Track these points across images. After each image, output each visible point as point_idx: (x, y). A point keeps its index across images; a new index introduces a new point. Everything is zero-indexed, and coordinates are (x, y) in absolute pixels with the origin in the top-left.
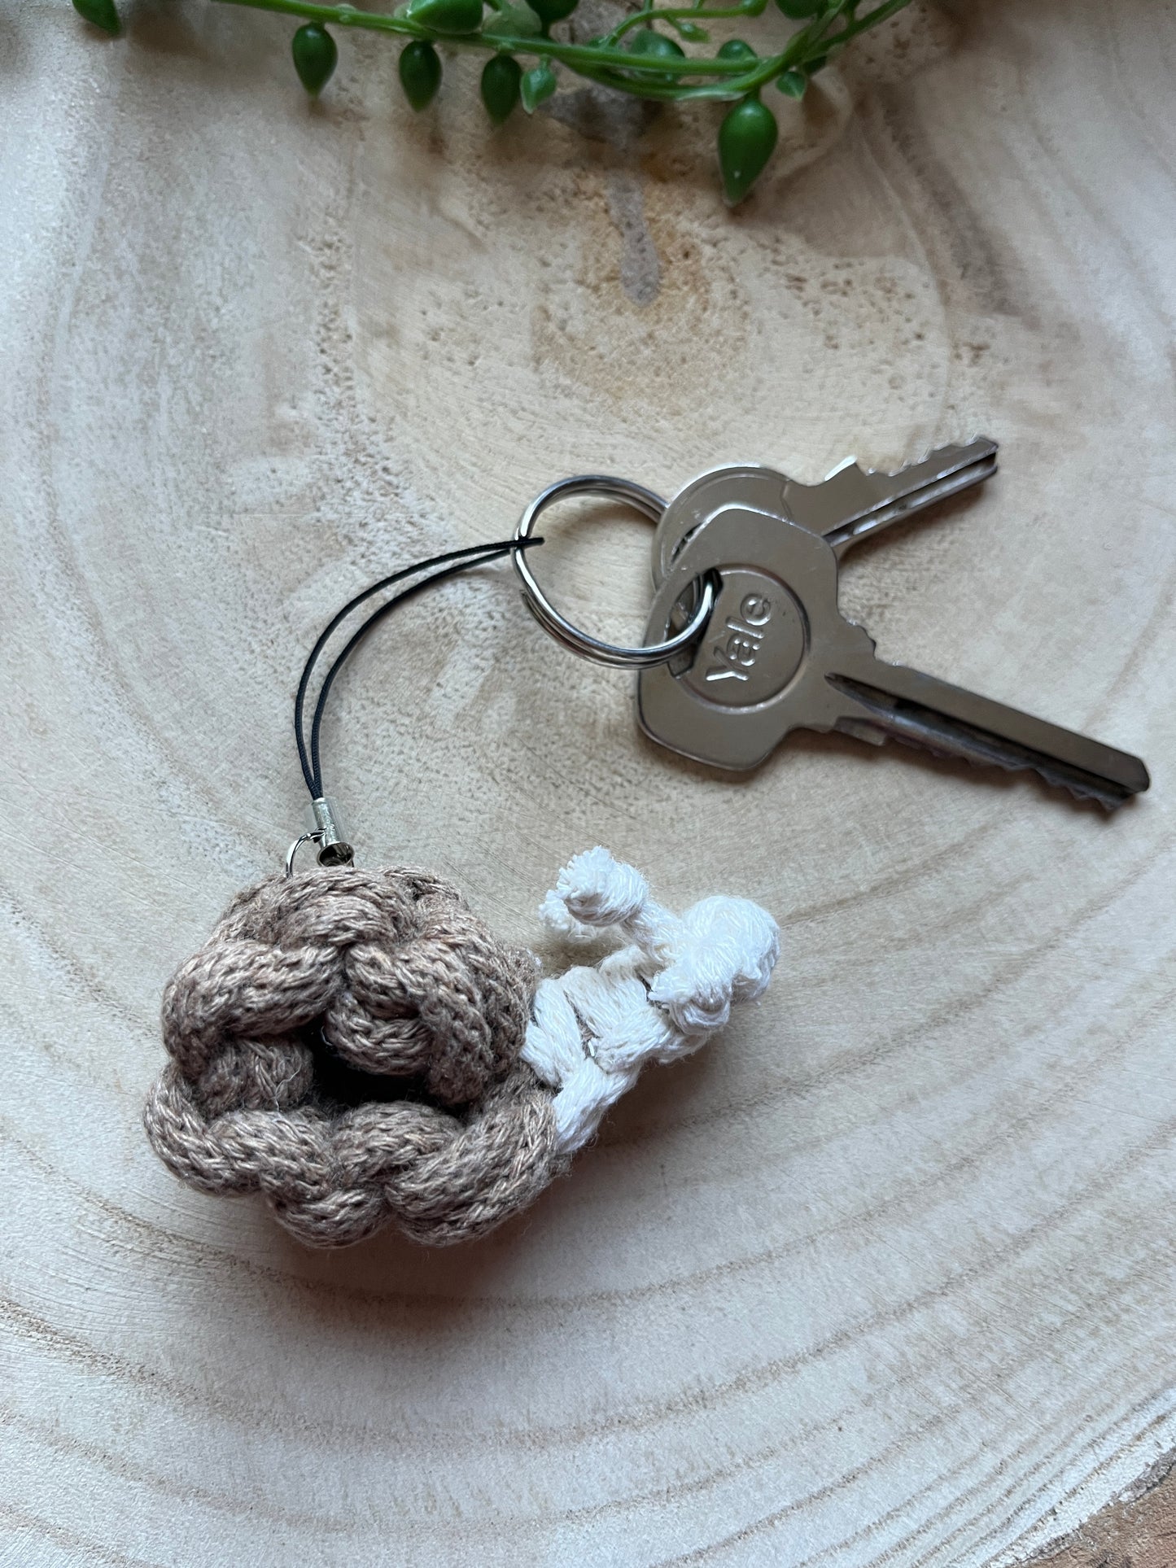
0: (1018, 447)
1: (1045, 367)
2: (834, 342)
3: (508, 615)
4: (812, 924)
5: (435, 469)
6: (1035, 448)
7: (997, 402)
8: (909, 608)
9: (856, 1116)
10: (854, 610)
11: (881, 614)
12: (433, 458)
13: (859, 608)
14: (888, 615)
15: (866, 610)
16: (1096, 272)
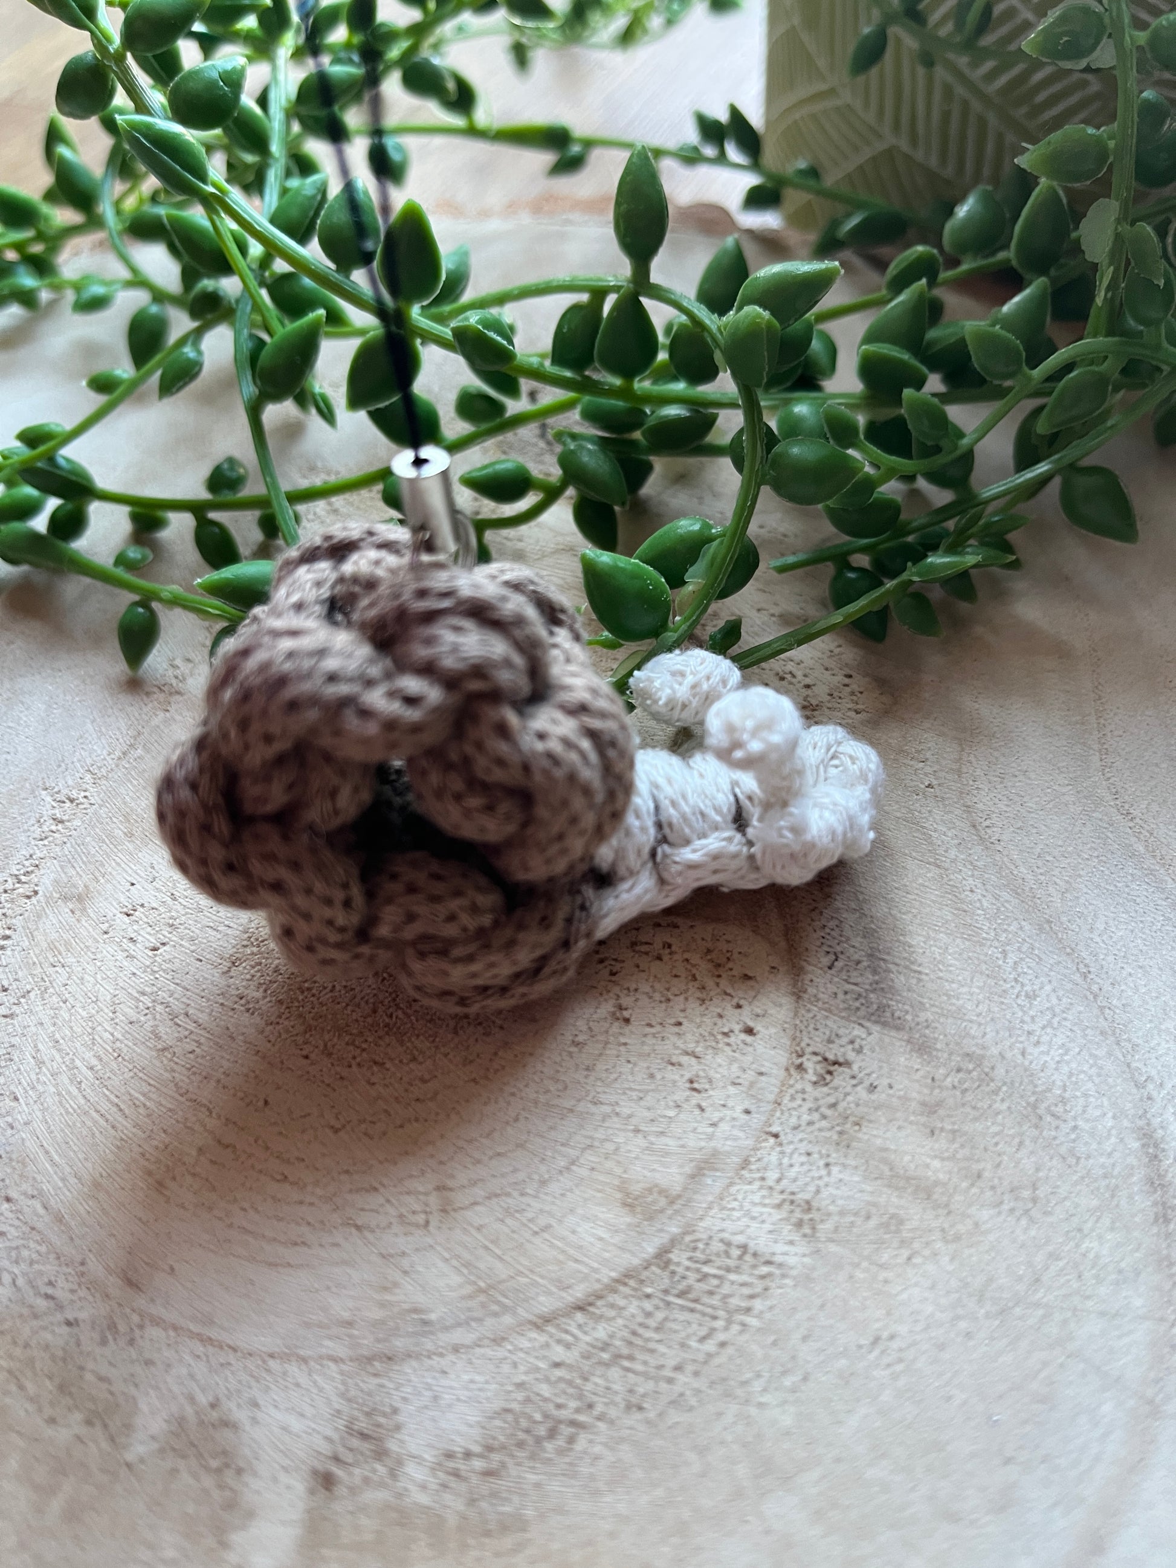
0: (868, 1217)
1: (930, 1109)
2: (626, 1014)
3: (20, 1282)
5: (40, 1063)
6: (894, 1223)
7: (844, 1142)
8: (622, 1440)
10: (530, 1418)
11: (571, 1440)
12: (46, 1050)
13: (538, 1417)
14: (581, 1444)
15: (549, 1424)
16: (1031, 997)
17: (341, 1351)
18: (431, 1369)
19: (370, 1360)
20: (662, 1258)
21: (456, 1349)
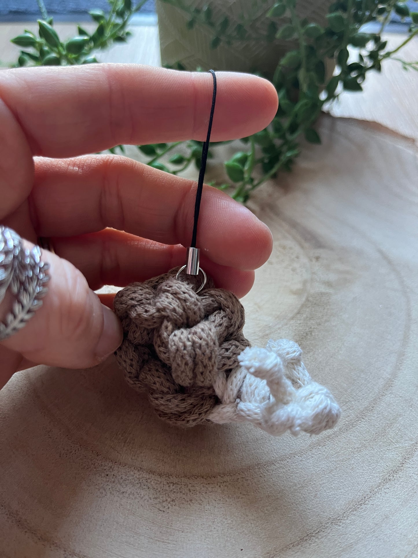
0: (340, 280)
1: (340, 259)
4: (320, 447)
6: (345, 279)
7: (328, 270)
8: (320, 331)
9: (365, 530)
11: (311, 334)
13: (302, 333)
14: (313, 334)
15: (305, 333)
17: (256, 338)
18: (276, 334)
19: (263, 337)
20: (307, 300)
21: (279, 328)
